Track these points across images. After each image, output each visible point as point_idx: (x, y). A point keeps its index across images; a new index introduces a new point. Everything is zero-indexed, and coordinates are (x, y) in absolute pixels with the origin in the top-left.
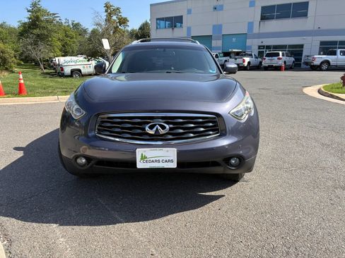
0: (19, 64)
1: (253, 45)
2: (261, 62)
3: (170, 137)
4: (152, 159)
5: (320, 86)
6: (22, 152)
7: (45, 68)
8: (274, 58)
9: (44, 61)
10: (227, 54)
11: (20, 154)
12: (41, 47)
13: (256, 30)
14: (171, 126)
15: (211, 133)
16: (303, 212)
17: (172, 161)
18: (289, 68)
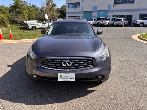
0: (10, 23)
1: (110, 15)
2: (114, 23)
3: (73, 67)
4: (64, 77)
5: (139, 35)
6: (11, 67)
7: (21, 25)
8: (119, 21)
9: (20, 22)
10: (99, 19)
11: (10, 68)
12: (19, 16)
13: (112, 9)
14: (73, 63)
15: (90, 65)
16: (129, 99)
17: (73, 78)
18: (126, 26)
